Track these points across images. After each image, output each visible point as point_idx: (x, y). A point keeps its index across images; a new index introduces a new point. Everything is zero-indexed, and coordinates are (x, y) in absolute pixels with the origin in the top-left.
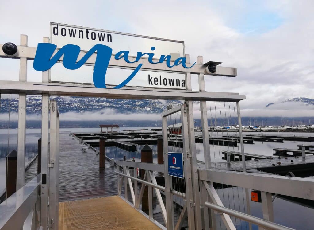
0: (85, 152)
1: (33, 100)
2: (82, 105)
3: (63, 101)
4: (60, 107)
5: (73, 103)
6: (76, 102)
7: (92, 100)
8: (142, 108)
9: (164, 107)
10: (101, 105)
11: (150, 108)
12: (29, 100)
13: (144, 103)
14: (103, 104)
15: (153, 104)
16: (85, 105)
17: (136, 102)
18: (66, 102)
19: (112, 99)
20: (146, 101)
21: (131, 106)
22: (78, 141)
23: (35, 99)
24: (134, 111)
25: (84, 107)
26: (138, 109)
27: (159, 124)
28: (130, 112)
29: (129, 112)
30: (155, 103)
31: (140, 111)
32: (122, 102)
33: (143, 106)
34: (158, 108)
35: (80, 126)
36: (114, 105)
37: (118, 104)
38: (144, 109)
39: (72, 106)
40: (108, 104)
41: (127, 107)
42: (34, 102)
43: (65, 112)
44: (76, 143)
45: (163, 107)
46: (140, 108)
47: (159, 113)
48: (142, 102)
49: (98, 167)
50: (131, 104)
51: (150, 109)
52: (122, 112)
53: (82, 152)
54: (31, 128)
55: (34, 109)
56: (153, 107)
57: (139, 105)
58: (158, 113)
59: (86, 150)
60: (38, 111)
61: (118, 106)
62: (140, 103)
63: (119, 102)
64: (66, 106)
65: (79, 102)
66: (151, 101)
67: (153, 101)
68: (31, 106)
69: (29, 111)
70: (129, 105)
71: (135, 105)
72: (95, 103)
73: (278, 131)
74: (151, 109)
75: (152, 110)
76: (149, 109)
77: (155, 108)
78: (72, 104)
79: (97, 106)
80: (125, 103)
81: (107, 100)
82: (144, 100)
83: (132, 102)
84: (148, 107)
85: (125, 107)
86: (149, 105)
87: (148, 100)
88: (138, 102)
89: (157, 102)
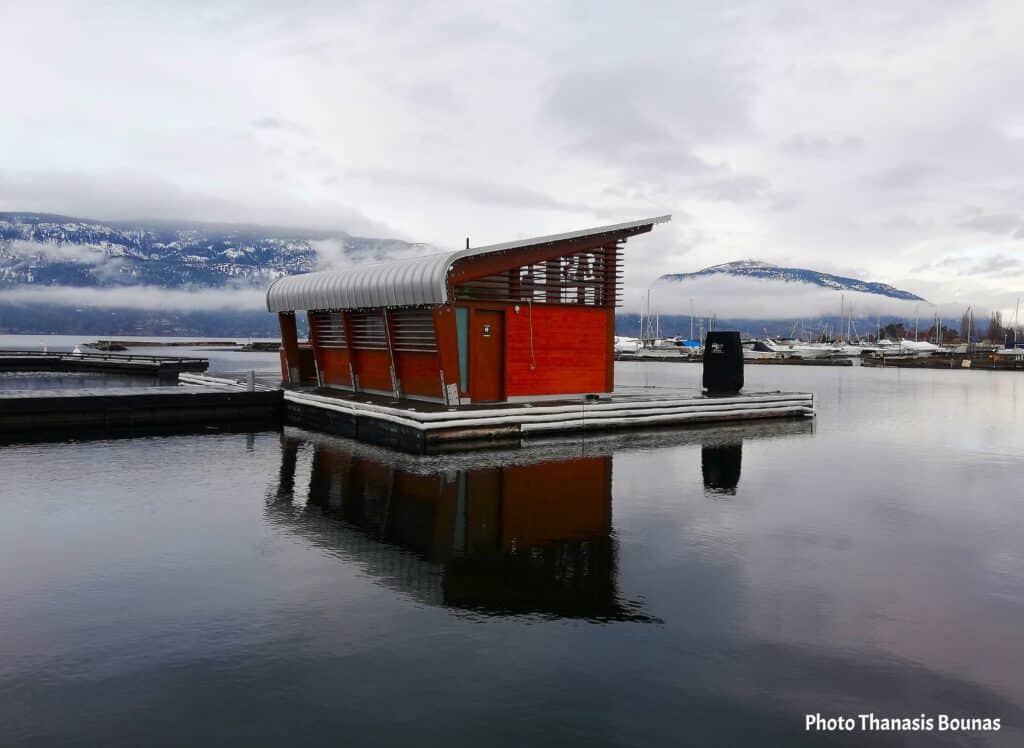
7: (53, 232)
8: (250, 268)
11: (280, 270)
13: (258, 251)
15: (289, 258)
17: (228, 247)
19: (136, 233)
20: (267, 245)
21: (207, 262)
24: (217, 280)
26: (234, 272)
30: (296, 254)
31: (241, 279)
32: (172, 244)
33: (254, 263)
37: (158, 251)
38: (256, 274)
40: (118, 249)
41: (194, 262)
46: (243, 268)
48: (250, 250)
50: (208, 254)
51: (278, 274)
56: (289, 269)
57: (239, 260)
61: (155, 257)
62: (242, 254)
63: (161, 245)
66: (285, 247)
67: (291, 247)
70: (198, 258)
71: (224, 259)
74: (284, 274)
76: (274, 274)
77: (297, 273)
80: (184, 250)
81: (111, 235)
82: (258, 244)
83: (210, 248)
84: (269, 268)
85: (185, 263)
86: (276, 260)
87: (272, 241)
88: (235, 248)
89: (307, 252)
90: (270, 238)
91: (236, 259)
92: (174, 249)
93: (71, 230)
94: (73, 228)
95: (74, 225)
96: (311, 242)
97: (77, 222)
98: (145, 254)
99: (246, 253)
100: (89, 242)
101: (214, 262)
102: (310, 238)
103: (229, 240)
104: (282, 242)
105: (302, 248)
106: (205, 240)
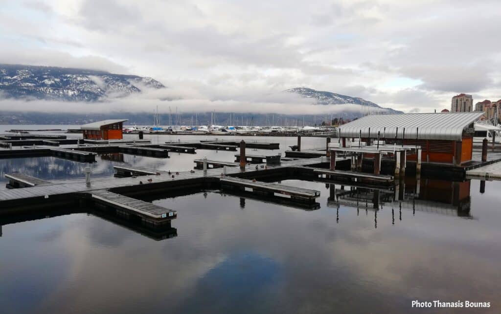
8: (58, 90)
9: (101, 90)
11: (74, 90)
13: (62, 81)
15: (78, 84)
17: (45, 79)
20: (66, 77)
21: (34, 86)
24: (41, 96)
26: (50, 92)
28: (34, 98)
29: (30, 97)
30: (82, 82)
31: (53, 95)
32: (15, 77)
33: (60, 87)
34: (88, 92)
37: (7, 80)
38: (61, 93)
41: (27, 86)
45: (99, 90)
46: (54, 90)
47: (92, 100)
48: (57, 80)
50: (35, 82)
51: (73, 93)
56: (78, 90)
57: (52, 85)
58: (89, 100)
61: (6, 84)
62: (53, 82)
63: (9, 78)
66: (76, 78)
67: (79, 79)
70: (30, 84)
71: (44, 85)
73: (255, 134)
74: (75, 92)
75: (78, 96)
76: (70, 93)
77: (83, 92)
80: (22, 80)
82: (62, 77)
83: (36, 79)
84: (68, 89)
85: (23, 87)
86: (71, 85)
87: (69, 76)
88: (49, 79)
89: (87, 81)
90: (68, 74)
91: (50, 85)
92: (16, 79)
96: (89, 76)
99: (55, 82)
101: (38, 86)
102: (89, 74)
103: (46, 75)
104: (74, 76)
105: (85, 79)
106: (33, 75)
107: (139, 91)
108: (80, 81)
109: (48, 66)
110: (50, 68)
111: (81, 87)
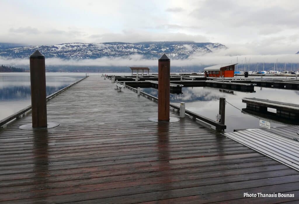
0: (120, 91)
1: (69, 47)
2: (112, 51)
3: (96, 48)
4: (92, 54)
5: (104, 49)
6: (106, 48)
7: (121, 47)
8: (168, 54)
10: (129, 51)
12: (65, 47)
13: (170, 49)
14: (131, 50)
15: (178, 50)
16: (115, 51)
17: (162, 48)
18: (98, 48)
19: (140, 46)
20: (172, 47)
22: (111, 81)
23: (71, 46)
25: (114, 53)
27: (184, 70)
28: (156, 58)
30: (180, 49)
32: (148, 48)
33: (169, 52)
34: (183, 54)
35: (111, 71)
36: (141, 52)
37: (145, 50)
39: (103, 52)
40: (136, 50)
41: (154, 53)
42: (70, 49)
43: (98, 58)
44: (108, 83)
45: (189, 53)
47: (185, 59)
49: (154, 118)
51: (175, 55)
52: (148, 58)
53: (116, 91)
54: (69, 72)
55: (71, 55)
58: (183, 59)
59: (122, 90)
60: (74, 56)
61: (144, 52)
62: (166, 50)
63: (146, 49)
64: (98, 52)
65: (109, 49)
66: (177, 47)
67: (178, 47)
68: (68, 52)
69: (66, 56)
70: (155, 52)
71: (161, 51)
72: (123, 49)
74: (177, 55)
77: (180, 54)
78: (104, 51)
79: (126, 52)
80: (151, 50)
81: (134, 46)
82: (170, 47)
83: (158, 49)
84: (173, 53)
85: (152, 53)
86: (174, 51)
87: (173, 46)
88: (164, 48)
89: (183, 48)
90: (173, 45)
91: (164, 51)
92: (149, 49)
93: (125, 46)
94: (125, 45)
95: (126, 45)
96: (184, 45)
97: (126, 44)
98: (142, 51)
99: (167, 49)
100: (129, 49)
101: (158, 52)
102: (183, 44)
103: (162, 46)
104: (176, 46)
105: (181, 47)
106: (156, 46)
107: (211, 51)
108: (179, 48)
109: (163, 41)
110: (165, 42)
111: (179, 52)
